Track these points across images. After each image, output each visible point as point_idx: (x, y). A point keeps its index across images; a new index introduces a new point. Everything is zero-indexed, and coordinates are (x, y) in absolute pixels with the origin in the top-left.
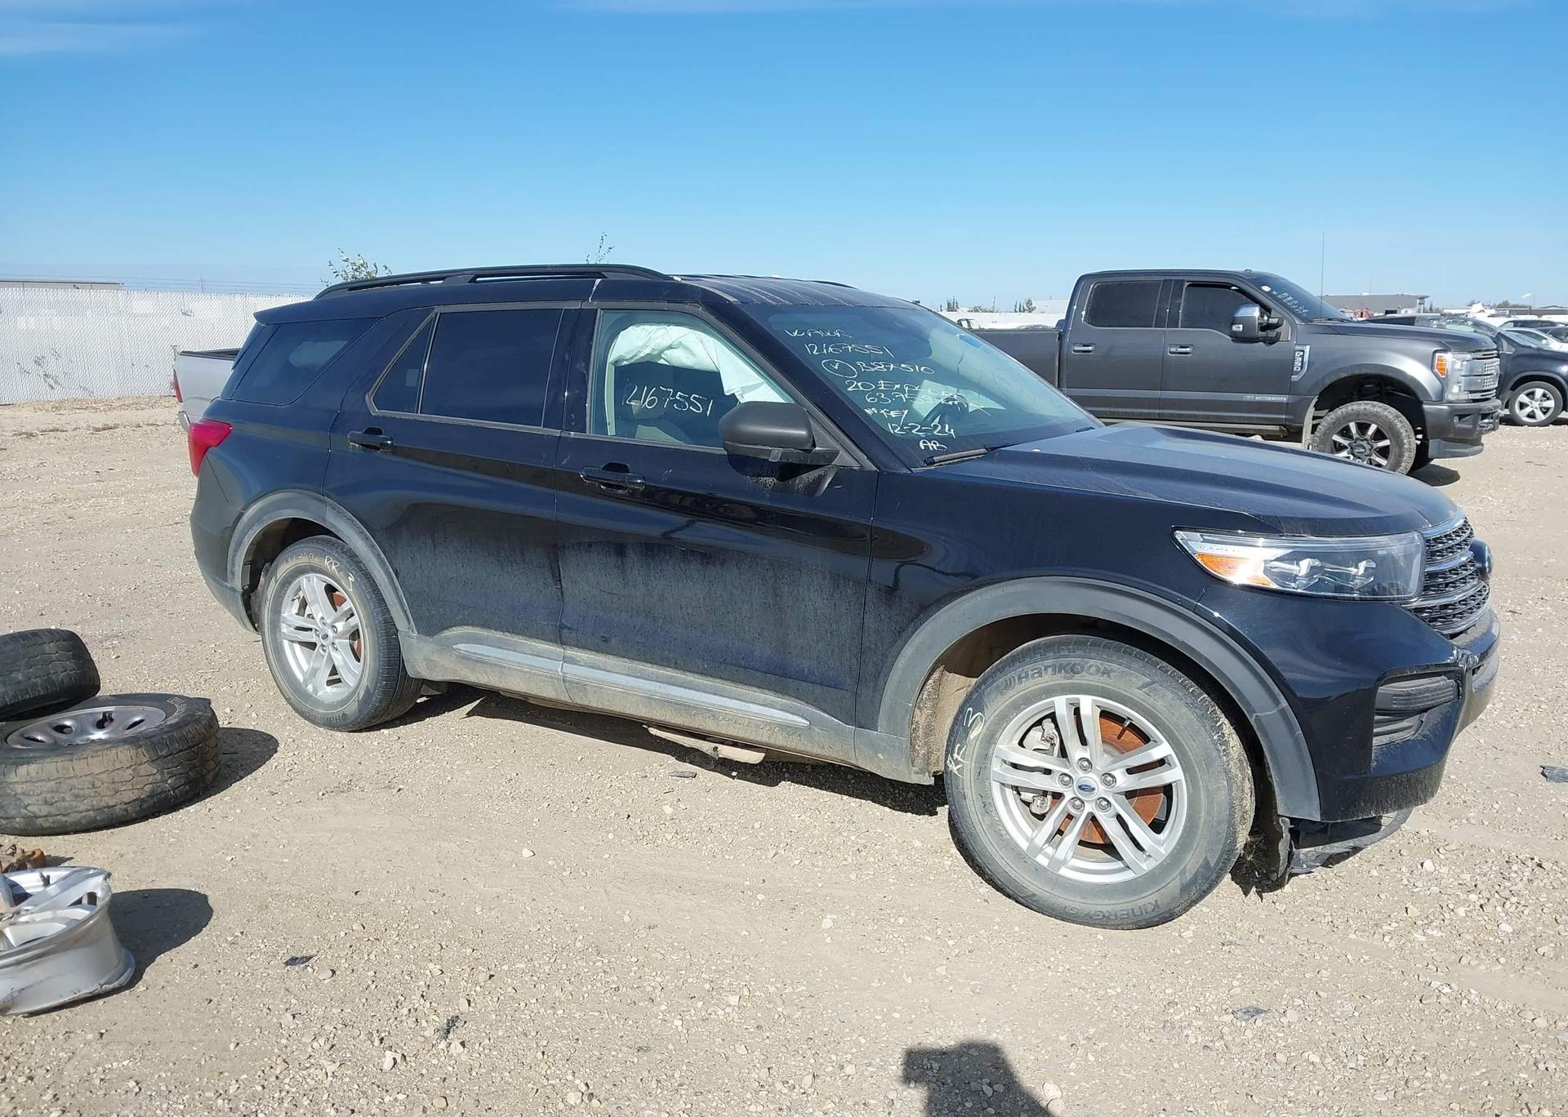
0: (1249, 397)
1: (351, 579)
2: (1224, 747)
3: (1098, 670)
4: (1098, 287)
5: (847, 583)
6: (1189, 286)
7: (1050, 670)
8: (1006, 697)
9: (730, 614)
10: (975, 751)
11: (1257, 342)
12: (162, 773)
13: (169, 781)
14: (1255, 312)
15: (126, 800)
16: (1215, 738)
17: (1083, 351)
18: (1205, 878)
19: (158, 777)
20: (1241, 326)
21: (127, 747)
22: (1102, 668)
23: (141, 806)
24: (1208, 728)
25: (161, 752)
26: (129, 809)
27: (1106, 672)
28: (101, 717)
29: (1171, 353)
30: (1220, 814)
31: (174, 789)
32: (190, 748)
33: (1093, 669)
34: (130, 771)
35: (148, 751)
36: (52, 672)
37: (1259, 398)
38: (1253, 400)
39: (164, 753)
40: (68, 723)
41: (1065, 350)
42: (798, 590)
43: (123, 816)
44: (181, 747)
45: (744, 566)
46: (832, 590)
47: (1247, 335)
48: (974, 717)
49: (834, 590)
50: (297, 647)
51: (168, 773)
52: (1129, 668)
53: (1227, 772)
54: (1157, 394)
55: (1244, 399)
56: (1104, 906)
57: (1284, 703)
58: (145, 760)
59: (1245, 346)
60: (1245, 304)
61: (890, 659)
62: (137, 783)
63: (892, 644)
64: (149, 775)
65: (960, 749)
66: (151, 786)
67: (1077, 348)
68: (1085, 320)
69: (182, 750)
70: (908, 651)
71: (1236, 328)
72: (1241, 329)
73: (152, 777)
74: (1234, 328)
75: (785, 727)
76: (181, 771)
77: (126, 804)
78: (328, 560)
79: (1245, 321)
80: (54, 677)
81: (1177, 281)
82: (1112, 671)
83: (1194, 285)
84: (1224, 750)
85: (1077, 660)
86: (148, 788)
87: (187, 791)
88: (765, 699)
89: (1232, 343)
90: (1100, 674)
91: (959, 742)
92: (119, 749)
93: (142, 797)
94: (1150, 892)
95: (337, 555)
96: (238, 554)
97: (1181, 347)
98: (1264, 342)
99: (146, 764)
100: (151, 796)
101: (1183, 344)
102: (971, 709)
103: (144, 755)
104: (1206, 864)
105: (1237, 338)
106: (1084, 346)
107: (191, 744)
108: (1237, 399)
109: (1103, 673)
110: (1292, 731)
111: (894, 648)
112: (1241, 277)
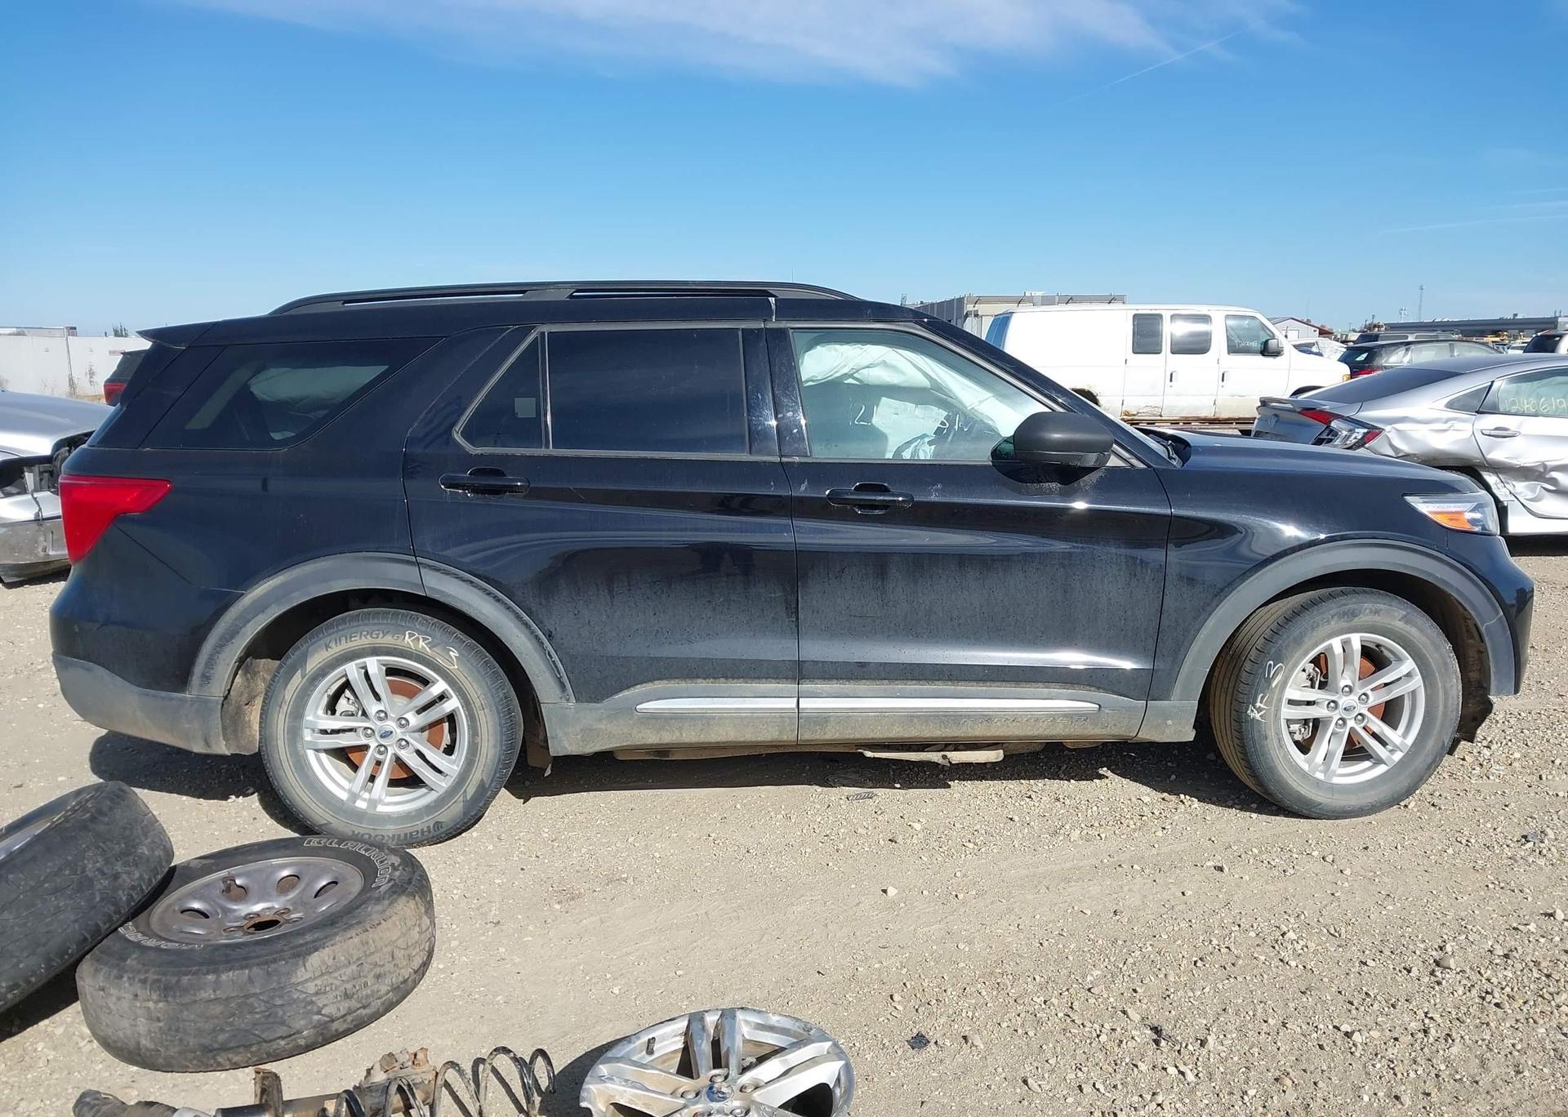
1: (454, 654)
3: (1371, 611)
5: (1144, 571)
7: (1336, 617)
8: (1303, 645)
9: (1011, 618)
10: (1275, 697)
16: (1447, 648)
22: (1374, 609)
24: (1443, 641)
27: (1377, 612)
33: (1367, 611)
42: (1091, 585)
45: (1031, 569)
46: (1128, 579)
48: (1276, 668)
49: (1130, 579)
50: (323, 756)
52: (1391, 606)
57: (1501, 613)
61: (1192, 632)
63: (1195, 618)
65: (1263, 698)
70: (1211, 623)
75: (1070, 716)
78: (411, 635)
82: (1381, 610)
85: (1355, 606)
88: (1050, 693)
91: (1261, 692)
95: (423, 629)
96: (227, 650)
102: (1271, 662)
109: (1376, 613)
111: (1197, 622)
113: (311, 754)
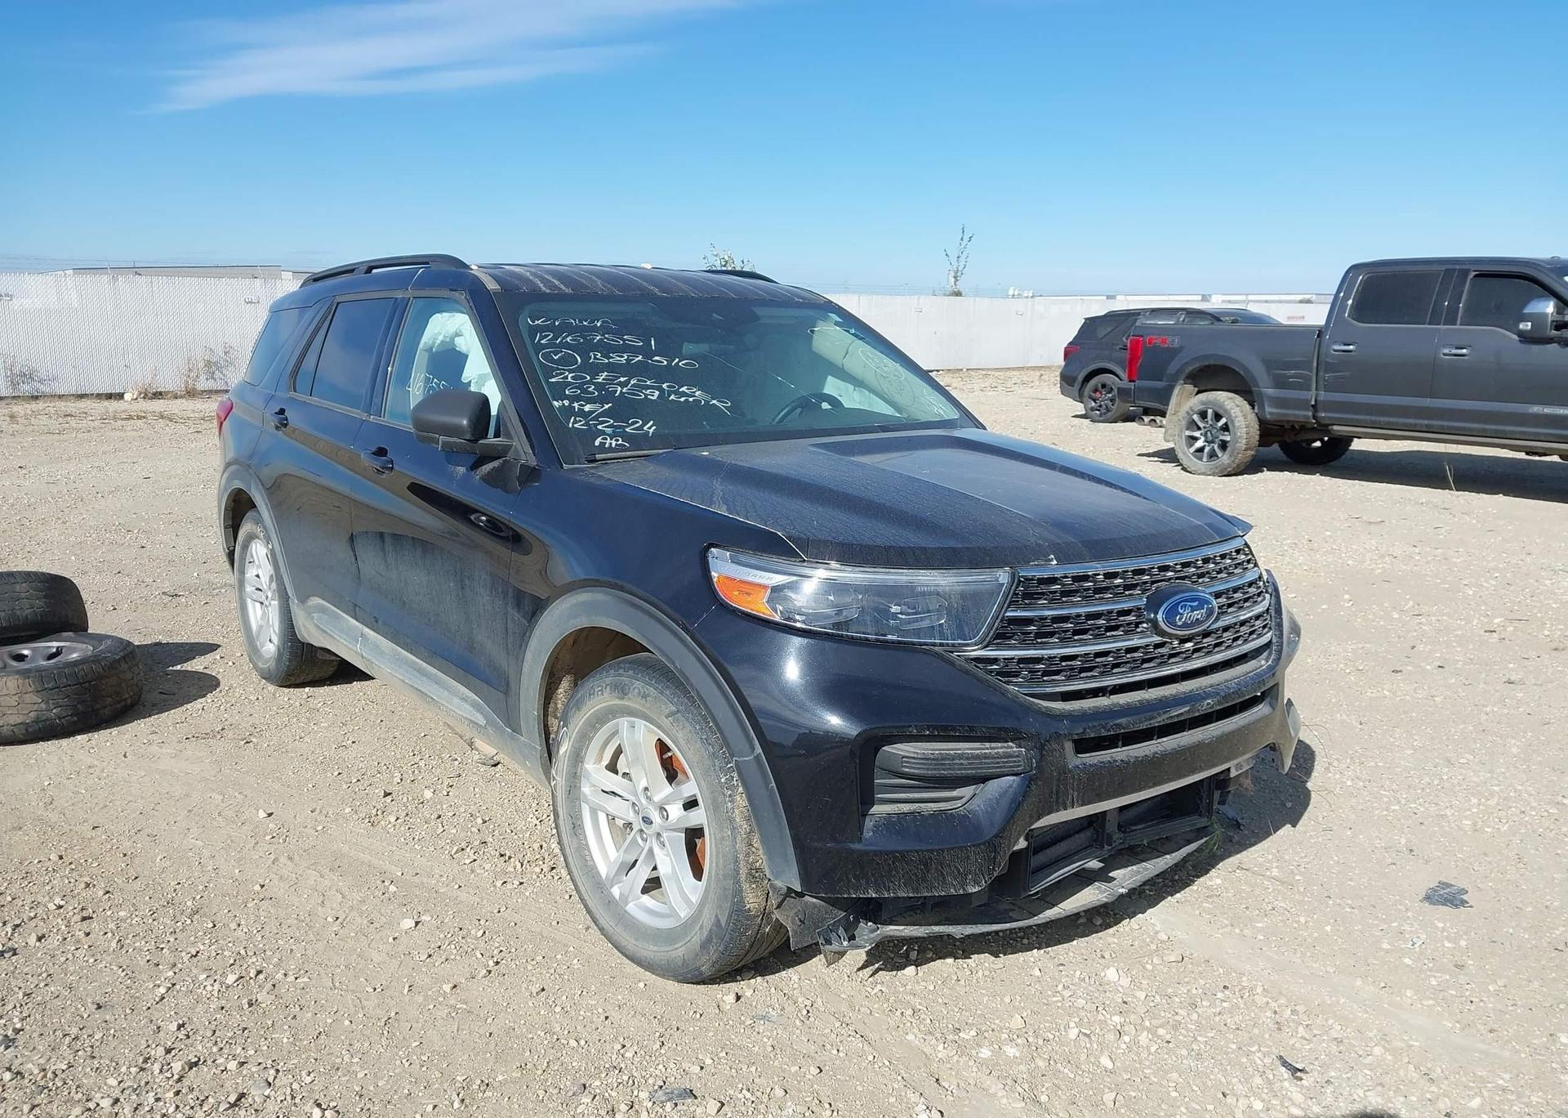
0: (1536, 409)
2: (730, 792)
3: (639, 693)
4: (1368, 278)
6: (1476, 276)
7: (608, 687)
8: (582, 712)
10: (565, 768)
11: (1550, 343)
12: (47, 703)
13: (54, 711)
14: (1549, 307)
15: (12, 723)
16: (723, 780)
17: (1344, 351)
18: (720, 938)
19: (43, 706)
20: (1530, 324)
21: (17, 677)
23: (26, 730)
24: (717, 768)
25: (47, 684)
26: (15, 730)
28: (54, 650)
29: (1444, 355)
30: (725, 867)
31: (60, 718)
32: (81, 684)
33: (636, 692)
34: (16, 698)
35: (34, 682)
36: (17, 608)
37: (1548, 410)
38: (1541, 412)
39: (50, 685)
40: (26, 652)
41: (1323, 350)
43: (11, 736)
44: (69, 683)
47: (1537, 335)
48: (563, 732)
51: (53, 704)
52: (662, 693)
53: (732, 820)
54: (1427, 402)
55: (1530, 411)
56: (649, 950)
57: (759, 750)
58: (30, 690)
59: (1535, 348)
60: (1540, 297)
62: (22, 709)
64: (34, 703)
65: (555, 764)
66: (36, 713)
67: (1337, 347)
68: (1349, 316)
69: (70, 685)
70: (529, 656)
71: (1526, 326)
72: (1529, 327)
73: (36, 705)
74: (1521, 326)
76: (68, 703)
77: (12, 726)
78: (260, 528)
79: (1538, 319)
80: (18, 613)
81: (1460, 270)
82: (648, 695)
83: (1481, 275)
84: (730, 796)
86: (32, 715)
87: (75, 722)
89: (1519, 343)
90: (640, 698)
91: (555, 756)
92: (11, 678)
93: (27, 721)
94: (680, 944)
97: (1457, 348)
98: (1559, 344)
99: (31, 694)
100: (37, 721)
101: (1459, 344)
102: (562, 723)
103: (29, 685)
104: (718, 923)
105: (1525, 338)
106: (1345, 345)
107: (81, 681)
108: (1521, 411)
109: (643, 698)
110: (767, 783)
112: (1539, 265)
113: (249, 601)
